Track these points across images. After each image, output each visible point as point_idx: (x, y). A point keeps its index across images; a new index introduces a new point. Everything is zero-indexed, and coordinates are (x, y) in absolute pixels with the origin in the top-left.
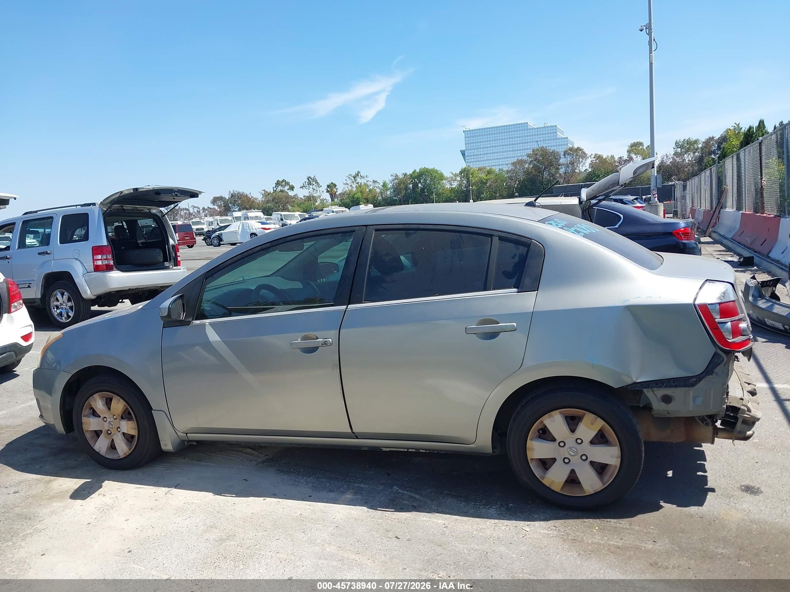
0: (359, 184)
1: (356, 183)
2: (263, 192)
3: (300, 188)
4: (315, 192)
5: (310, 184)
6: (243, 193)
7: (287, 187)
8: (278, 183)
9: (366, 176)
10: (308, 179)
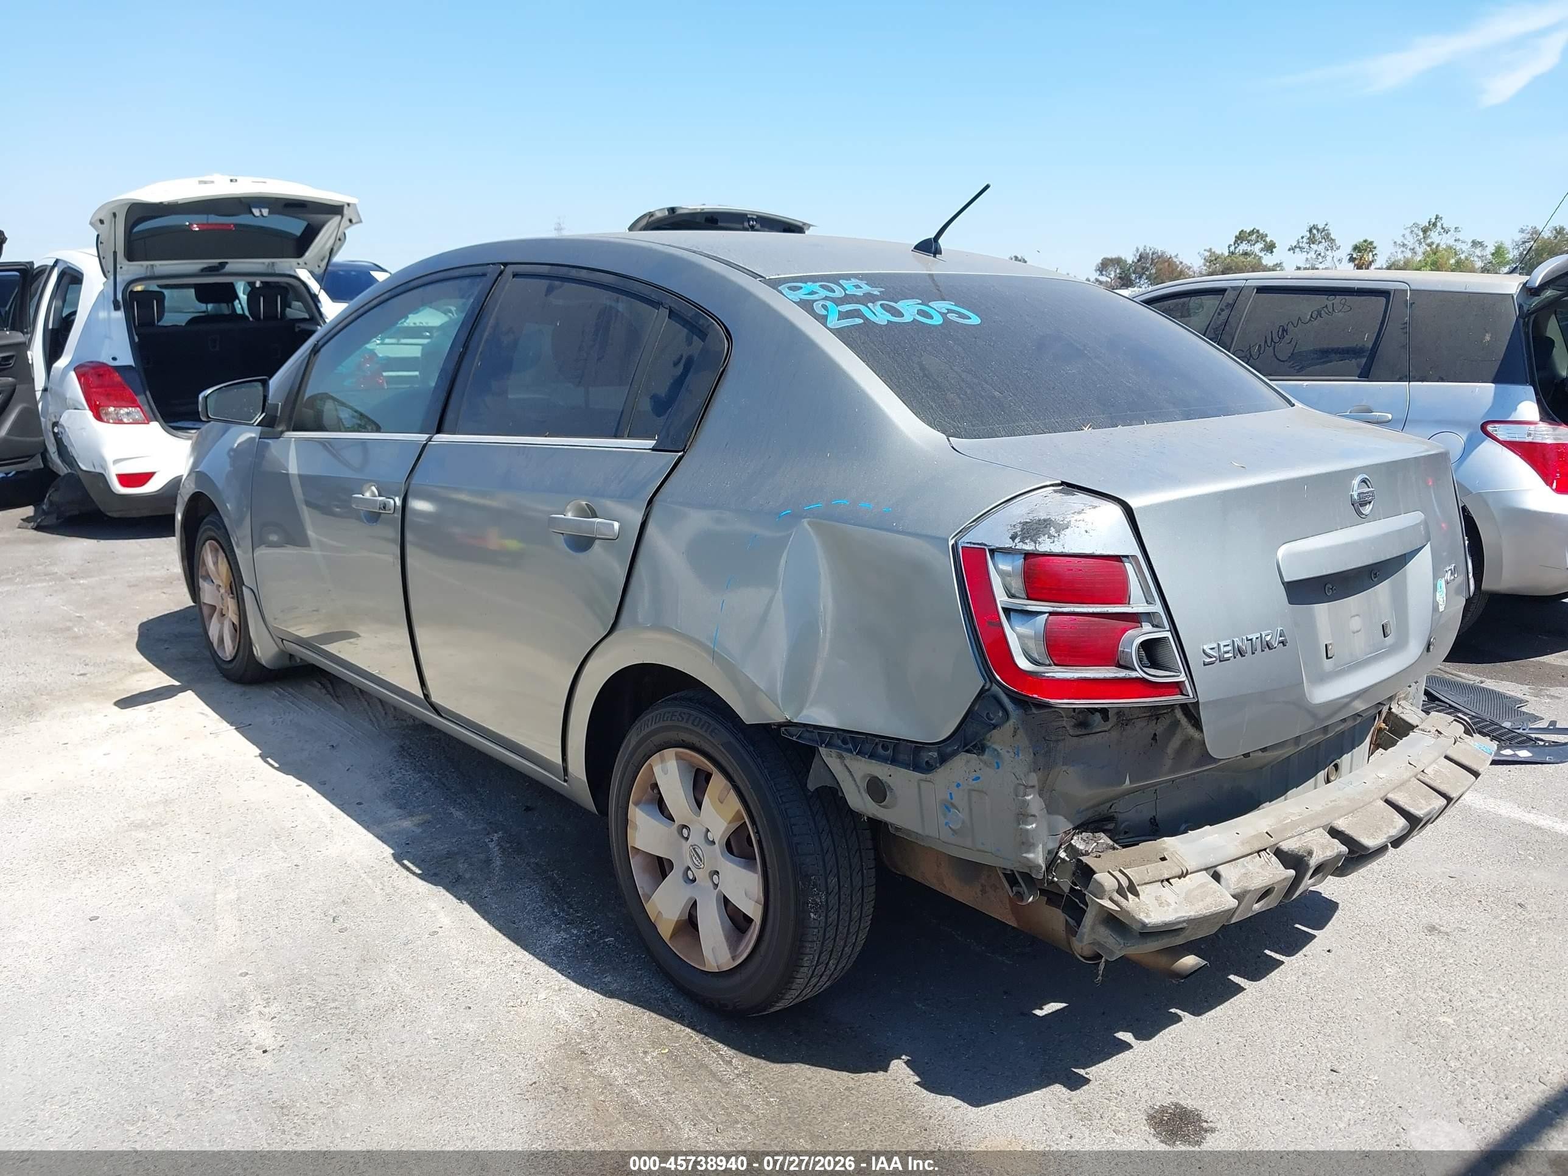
0: (1434, 246)
1: (1426, 244)
2: (1208, 254)
3: (1289, 250)
4: (1321, 260)
5: (1312, 240)
6: (1163, 253)
7: (1260, 246)
8: (1241, 237)
9: (1456, 228)
10: (1310, 231)
